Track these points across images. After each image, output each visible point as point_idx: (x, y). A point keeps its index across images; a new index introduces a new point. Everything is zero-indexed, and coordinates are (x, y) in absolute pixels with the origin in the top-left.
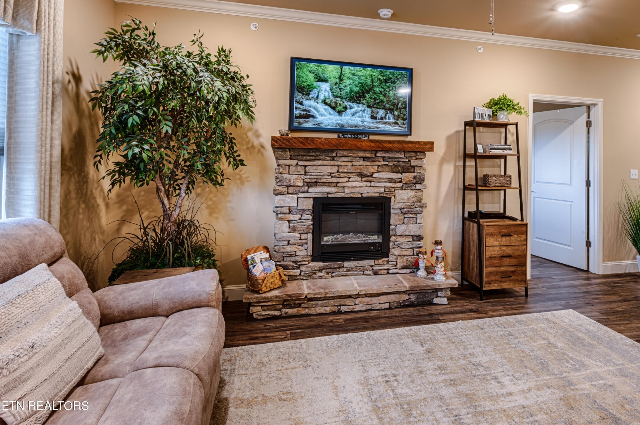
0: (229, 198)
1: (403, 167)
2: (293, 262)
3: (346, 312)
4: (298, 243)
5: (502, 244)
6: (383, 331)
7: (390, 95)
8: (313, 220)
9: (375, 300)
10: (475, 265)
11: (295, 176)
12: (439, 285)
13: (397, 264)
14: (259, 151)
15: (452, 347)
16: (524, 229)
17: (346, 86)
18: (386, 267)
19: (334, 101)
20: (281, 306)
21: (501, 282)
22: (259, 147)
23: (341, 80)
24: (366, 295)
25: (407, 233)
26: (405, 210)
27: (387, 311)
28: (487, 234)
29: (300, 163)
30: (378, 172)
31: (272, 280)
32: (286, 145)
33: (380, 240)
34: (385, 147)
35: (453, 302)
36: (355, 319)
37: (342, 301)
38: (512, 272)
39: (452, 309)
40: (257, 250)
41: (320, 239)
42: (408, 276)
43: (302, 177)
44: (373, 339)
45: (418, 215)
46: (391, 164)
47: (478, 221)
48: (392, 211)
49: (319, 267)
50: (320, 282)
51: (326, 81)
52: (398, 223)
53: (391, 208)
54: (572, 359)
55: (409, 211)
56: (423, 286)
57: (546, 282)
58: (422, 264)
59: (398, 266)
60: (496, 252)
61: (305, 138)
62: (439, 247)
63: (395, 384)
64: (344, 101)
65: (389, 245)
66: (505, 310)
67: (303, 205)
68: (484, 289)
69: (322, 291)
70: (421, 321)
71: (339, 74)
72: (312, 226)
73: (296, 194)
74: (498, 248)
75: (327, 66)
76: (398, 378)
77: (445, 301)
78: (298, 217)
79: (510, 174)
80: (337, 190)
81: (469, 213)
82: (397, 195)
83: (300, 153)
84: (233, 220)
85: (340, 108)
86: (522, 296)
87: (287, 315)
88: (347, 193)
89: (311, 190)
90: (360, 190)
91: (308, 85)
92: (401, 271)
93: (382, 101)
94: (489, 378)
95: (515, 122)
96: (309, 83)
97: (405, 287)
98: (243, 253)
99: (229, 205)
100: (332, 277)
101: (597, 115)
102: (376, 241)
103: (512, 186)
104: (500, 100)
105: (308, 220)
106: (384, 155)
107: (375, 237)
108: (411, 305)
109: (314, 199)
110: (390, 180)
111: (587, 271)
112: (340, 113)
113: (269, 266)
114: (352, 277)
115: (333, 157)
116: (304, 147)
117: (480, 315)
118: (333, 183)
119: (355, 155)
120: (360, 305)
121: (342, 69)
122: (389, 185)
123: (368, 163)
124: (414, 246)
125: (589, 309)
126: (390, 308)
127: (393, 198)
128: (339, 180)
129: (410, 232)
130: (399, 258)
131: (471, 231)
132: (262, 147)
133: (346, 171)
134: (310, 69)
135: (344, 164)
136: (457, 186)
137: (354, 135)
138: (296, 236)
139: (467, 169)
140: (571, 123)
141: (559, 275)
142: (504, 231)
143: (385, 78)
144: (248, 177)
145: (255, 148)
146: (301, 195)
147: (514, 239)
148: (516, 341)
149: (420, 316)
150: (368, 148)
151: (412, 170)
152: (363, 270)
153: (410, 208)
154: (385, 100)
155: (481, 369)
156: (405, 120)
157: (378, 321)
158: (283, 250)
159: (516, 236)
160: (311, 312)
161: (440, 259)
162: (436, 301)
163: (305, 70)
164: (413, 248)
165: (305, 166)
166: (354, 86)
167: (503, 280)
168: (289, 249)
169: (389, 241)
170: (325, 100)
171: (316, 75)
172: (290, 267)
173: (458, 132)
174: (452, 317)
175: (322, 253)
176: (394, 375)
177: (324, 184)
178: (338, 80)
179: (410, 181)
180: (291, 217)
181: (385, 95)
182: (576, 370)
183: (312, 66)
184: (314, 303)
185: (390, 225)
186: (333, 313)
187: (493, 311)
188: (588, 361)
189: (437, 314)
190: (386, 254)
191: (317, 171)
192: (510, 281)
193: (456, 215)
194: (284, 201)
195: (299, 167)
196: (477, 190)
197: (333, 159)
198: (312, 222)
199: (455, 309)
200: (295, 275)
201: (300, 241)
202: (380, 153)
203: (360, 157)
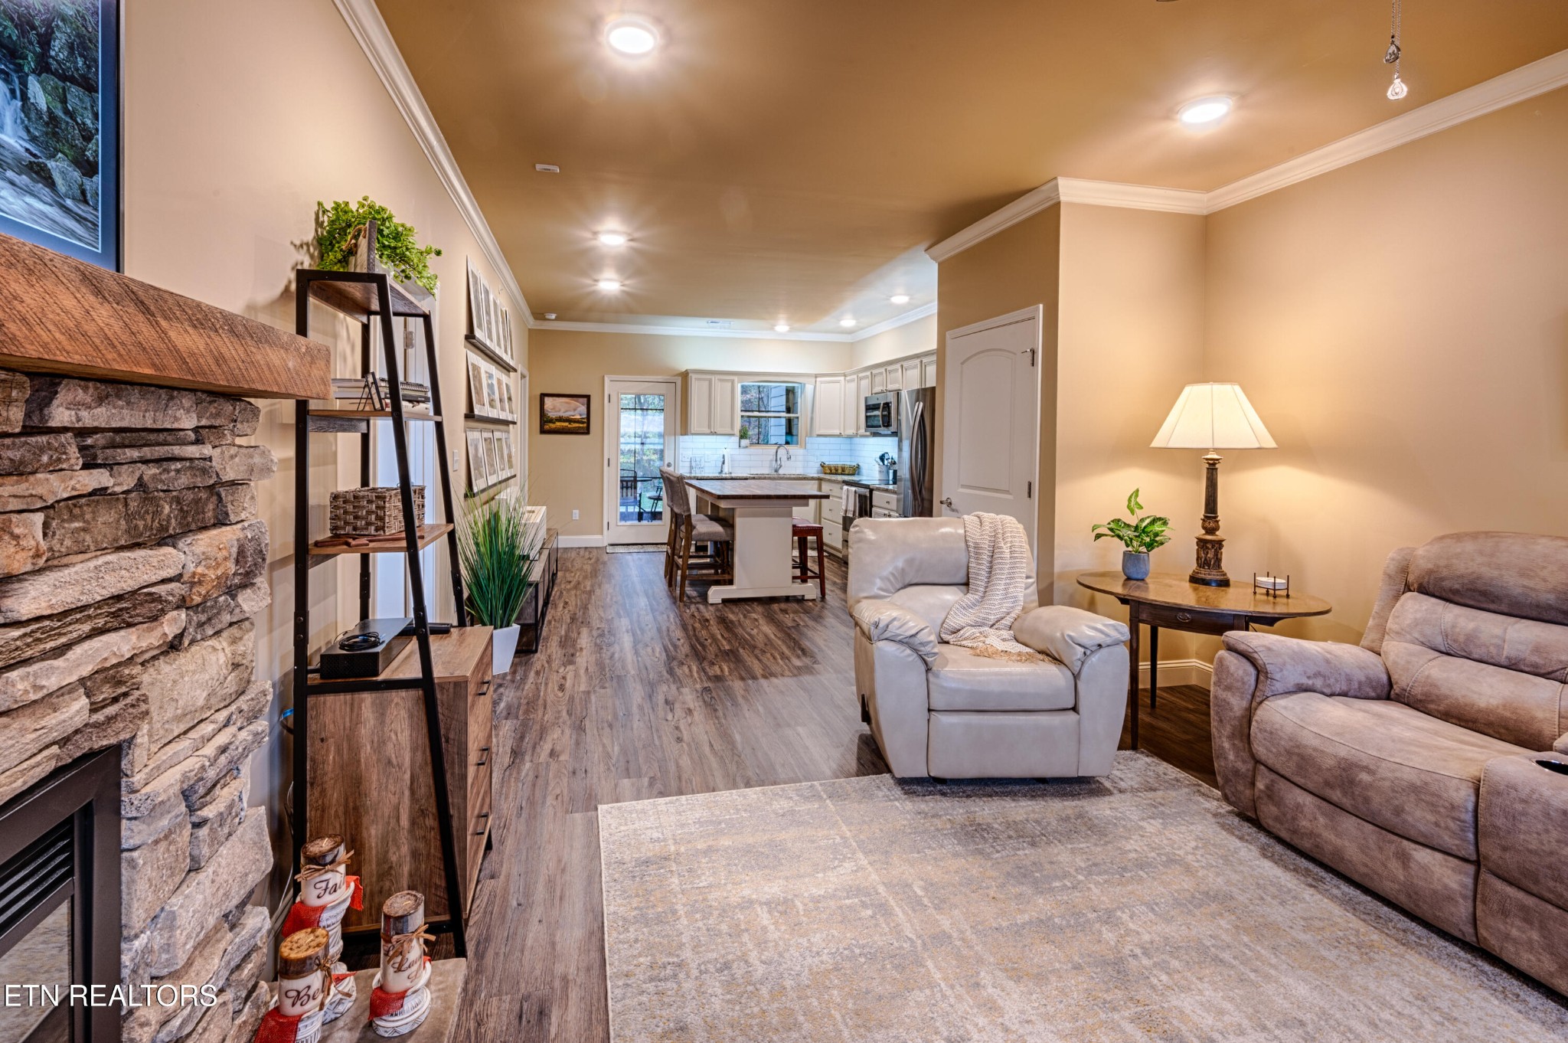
1: (179, 498)
30: (49, 565)
46: (127, 483)
151: (211, 512)
179: (222, 581)
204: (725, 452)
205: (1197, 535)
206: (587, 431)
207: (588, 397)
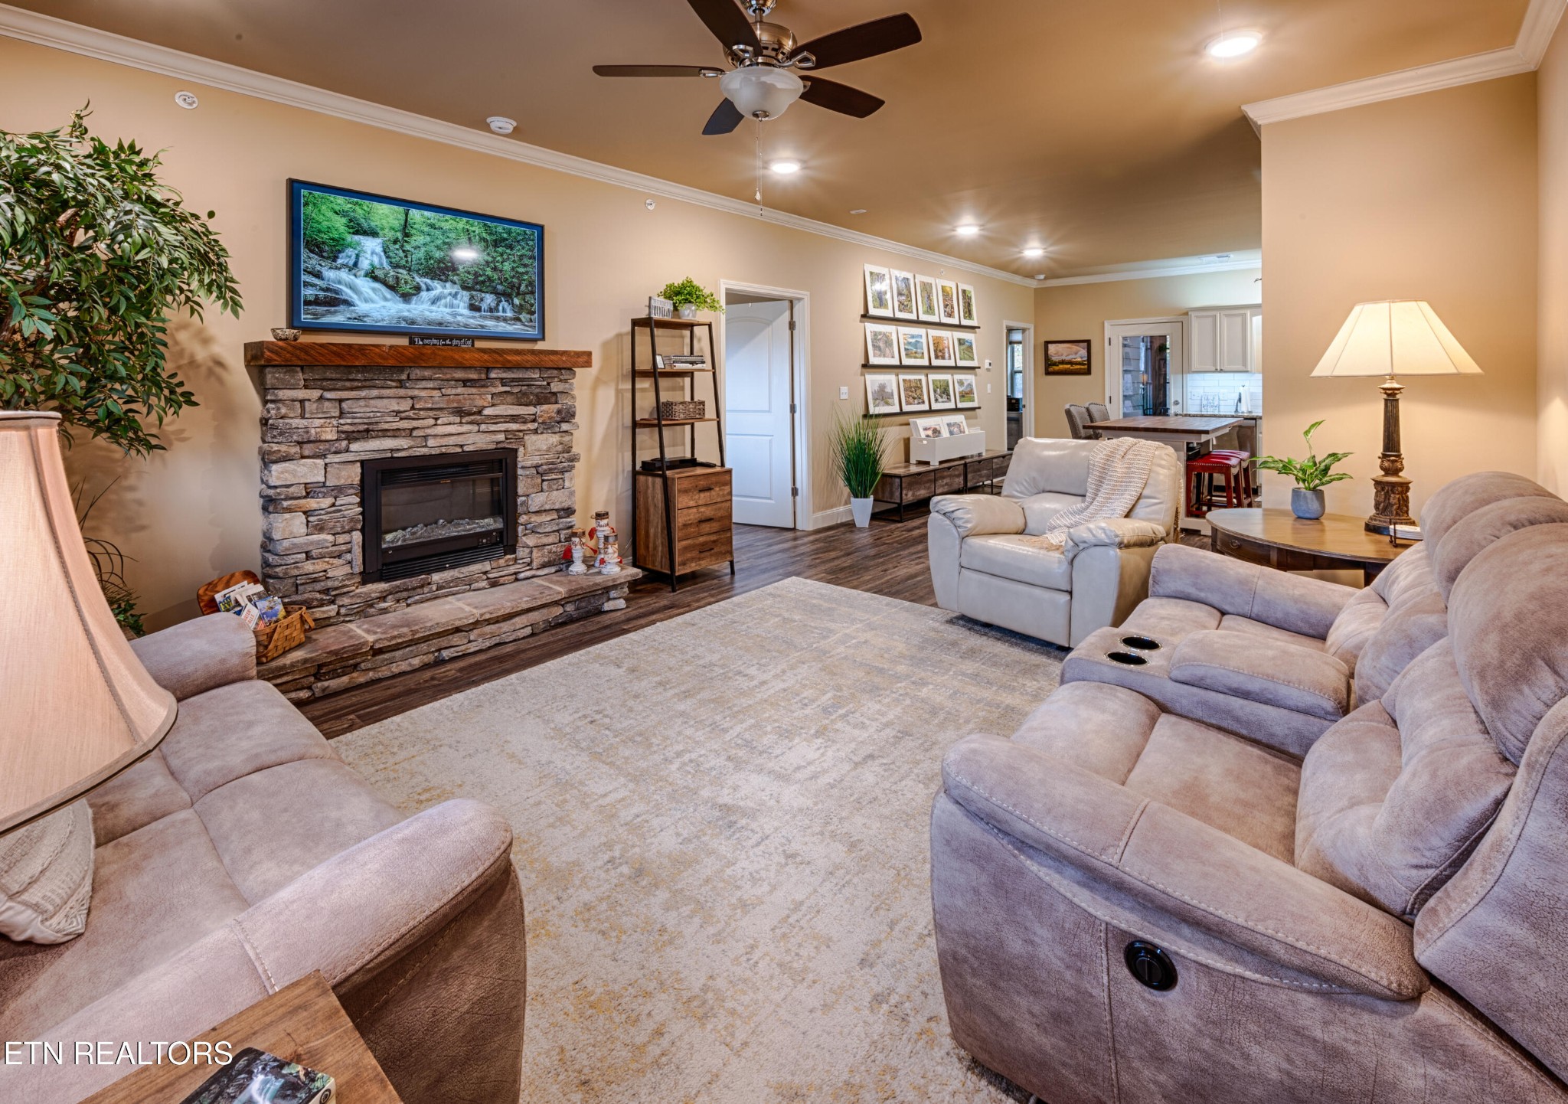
0: (131, 480)
1: (537, 395)
2: (320, 592)
3: (453, 659)
4: (332, 552)
5: (700, 503)
6: (542, 666)
7: (505, 268)
8: (362, 504)
9: (505, 626)
10: (659, 542)
11: (317, 422)
12: (614, 580)
13: (531, 562)
14: (211, 372)
15: (664, 656)
16: (727, 477)
17: (417, 248)
18: (512, 569)
19: (392, 273)
20: (312, 679)
21: (700, 559)
22: (211, 364)
23: (407, 235)
24: (489, 622)
25: (547, 507)
26: (545, 467)
27: (530, 640)
28: (679, 491)
29: (328, 395)
30: (493, 405)
31: (287, 632)
32: (299, 358)
33: (499, 525)
34: (509, 361)
35: (633, 603)
36: (476, 664)
37: (444, 642)
38: (714, 541)
39: (636, 613)
40: (232, 582)
41: (379, 539)
42: (554, 578)
43: (335, 423)
44: (532, 680)
45: (567, 475)
46: (516, 390)
47: (664, 473)
48: (520, 471)
49: (381, 592)
50: (390, 618)
51: (373, 233)
52: (531, 491)
53: (519, 466)
54: (816, 628)
55: (550, 469)
56: (589, 586)
57: (749, 551)
58: (578, 553)
59: (535, 565)
60: (692, 517)
61: (344, 345)
62: (604, 522)
63: (607, 720)
64: (415, 275)
65: (516, 531)
66: (712, 596)
67: (339, 478)
68: (677, 574)
69: (405, 630)
70: (595, 638)
71: (403, 222)
72: (361, 517)
73: (323, 456)
74: (695, 510)
75: (376, 205)
76: (606, 713)
77: (622, 603)
78: (329, 501)
79: (702, 399)
80: (412, 443)
81: (644, 463)
82: (528, 444)
83: (328, 375)
84: (143, 528)
85: (406, 289)
86: (726, 575)
87: (326, 693)
88: (433, 446)
89: (354, 447)
90: (459, 440)
91: (333, 239)
92: (540, 573)
93: (490, 279)
94: (730, 675)
95: (707, 321)
96: (336, 236)
97: (559, 593)
98: (201, 592)
99: (129, 496)
100: (408, 605)
101: (802, 313)
102: (492, 527)
103: (707, 416)
104: (683, 286)
105: (351, 505)
106: (504, 375)
107: (489, 521)
108: (570, 621)
109: (363, 463)
110: (514, 418)
111: (794, 529)
112: (406, 297)
113: (272, 608)
114: (450, 599)
115: (400, 381)
116: (344, 363)
117: (682, 610)
118: (404, 430)
119: (448, 376)
120: (478, 641)
121: (407, 214)
122: (514, 426)
123: (474, 391)
124: (561, 526)
125: (812, 572)
126: (532, 635)
127: (521, 449)
128: (415, 424)
129: (554, 503)
130: (535, 550)
131: (650, 491)
132: (219, 363)
133: (430, 406)
134: (337, 208)
135: (426, 392)
136: (620, 424)
137: (444, 340)
138: (326, 541)
139: (638, 395)
140: (768, 323)
141: (761, 540)
142: (703, 483)
143: (494, 237)
144: (182, 431)
145: (198, 366)
146: (331, 459)
147: (716, 494)
148: (744, 627)
149: (592, 632)
150: (477, 364)
151: (553, 400)
152: (469, 583)
153: (553, 463)
154: (496, 277)
155: (716, 669)
156: (533, 313)
157: (523, 656)
158: (296, 572)
159: (717, 489)
160: (380, 675)
161: (611, 540)
162: (607, 606)
163: (324, 207)
164: (558, 531)
165: (341, 401)
166: (433, 249)
167: (703, 555)
168: (309, 567)
169: (516, 524)
170: (373, 272)
171: (351, 221)
172: (315, 603)
173: (619, 336)
174: (643, 621)
175: (383, 565)
176: (598, 712)
177: (385, 433)
178: (399, 235)
179: (550, 418)
180: (312, 503)
181: (495, 269)
182: (825, 638)
183: (340, 201)
184: (386, 656)
185: (516, 495)
186: (426, 667)
187: (698, 601)
188: (832, 626)
189: (617, 624)
190: (511, 549)
191: (368, 410)
192: (711, 555)
193: (620, 469)
194: (294, 473)
195: (327, 404)
196: (659, 426)
197: (401, 385)
198: (360, 509)
199: (641, 611)
200: (326, 616)
201: (334, 548)
202: (496, 371)
203: (457, 380)
204: (1241, 390)
205: (1374, 476)
206: (1088, 372)
207: (1088, 342)
